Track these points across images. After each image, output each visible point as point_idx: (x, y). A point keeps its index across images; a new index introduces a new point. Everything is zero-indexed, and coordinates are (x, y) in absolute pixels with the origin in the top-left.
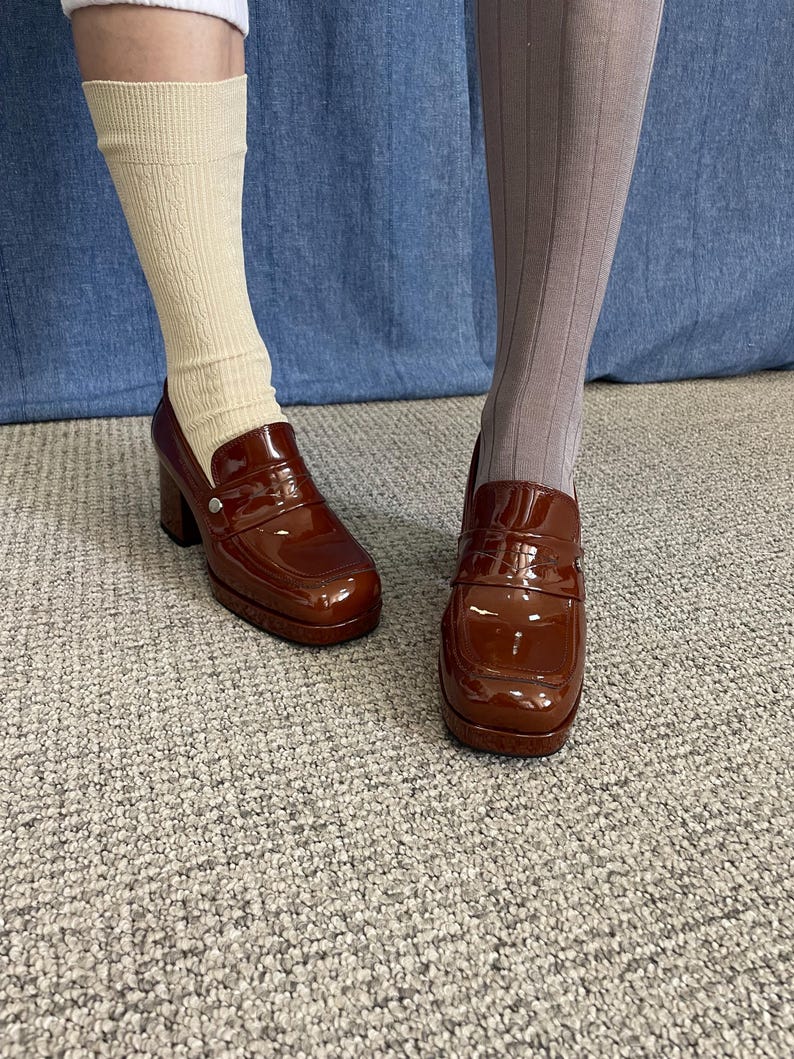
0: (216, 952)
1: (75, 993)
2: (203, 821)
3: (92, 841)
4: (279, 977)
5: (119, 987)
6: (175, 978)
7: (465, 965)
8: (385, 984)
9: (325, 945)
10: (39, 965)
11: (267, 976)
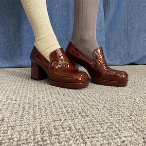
0: (63, 135)
1: (24, 141)
2: (58, 113)
3: (31, 116)
4: (81, 141)
5: (36, 141)
6: (52, 140)
7: (135, 141)
8: (113, 144)
9: (93, 135)
10: (15, 136)
11: (78, 141)
